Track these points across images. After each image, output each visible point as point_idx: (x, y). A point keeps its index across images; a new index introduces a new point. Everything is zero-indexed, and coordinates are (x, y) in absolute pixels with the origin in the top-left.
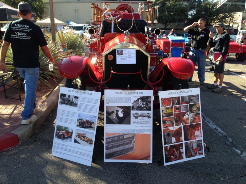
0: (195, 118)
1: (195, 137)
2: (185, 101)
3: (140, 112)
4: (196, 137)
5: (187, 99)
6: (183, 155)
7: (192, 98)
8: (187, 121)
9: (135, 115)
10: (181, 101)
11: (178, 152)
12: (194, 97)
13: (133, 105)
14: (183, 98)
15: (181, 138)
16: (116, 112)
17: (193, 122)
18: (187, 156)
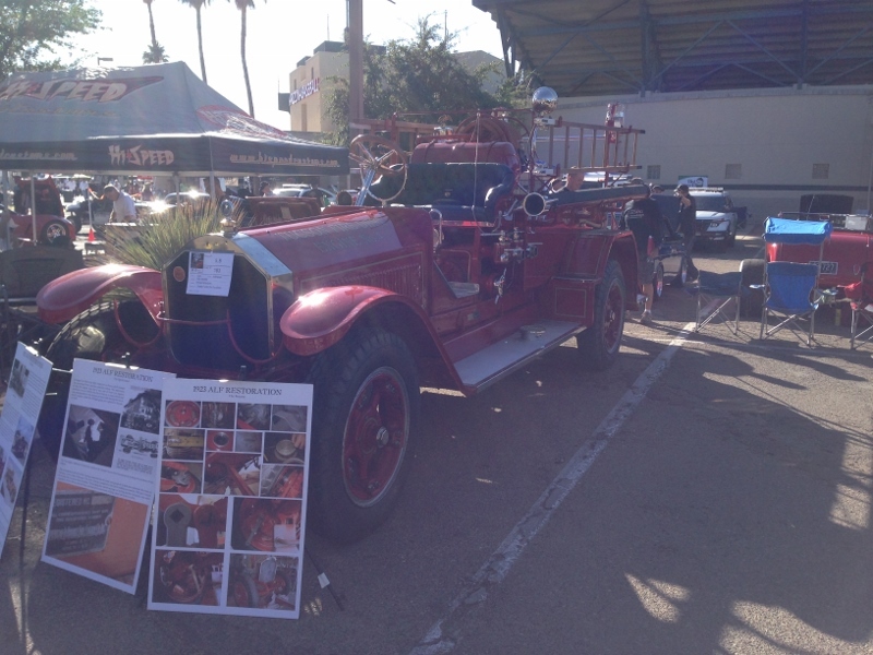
0: (282, 482)
1: (273, 543)
2: (250, 421)
3: (137, 435)
4: (276, 545)
5: (261, 413)
6: (217, 591)
7: (281, 415)
8: (250, 486)
9: (126, 443)
10: (238, 417)
11: (202, 579)
12: (286, 411)
13: (125, 410)
14: (244, 408)
15: (218, 535)
16: (87, 425)
17: (275, 491)
18: (233, 600)
